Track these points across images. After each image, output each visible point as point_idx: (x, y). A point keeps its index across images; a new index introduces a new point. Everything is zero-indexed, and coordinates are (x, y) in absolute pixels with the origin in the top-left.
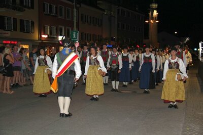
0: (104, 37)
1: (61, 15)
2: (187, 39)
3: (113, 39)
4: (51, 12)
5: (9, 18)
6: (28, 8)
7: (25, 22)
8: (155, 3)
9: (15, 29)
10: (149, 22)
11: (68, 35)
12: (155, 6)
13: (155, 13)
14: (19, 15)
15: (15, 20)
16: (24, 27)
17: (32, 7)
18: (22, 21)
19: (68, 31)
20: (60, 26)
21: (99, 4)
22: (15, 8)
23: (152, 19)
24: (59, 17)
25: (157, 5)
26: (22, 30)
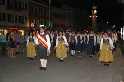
0: (66, 25)
1: (42, 13)
2: (114, 26)
3: (71, 27)
4: (36, 11)
5: (13, 16)
6: (24, 9)
7: (22, 17)
8: (95, 6)
9: (16, 22)
10: (92, 17)
11: (45, 24)
12: (95, 7)
13: (95, 11)
14: (18, 14)
15: (16, 16)
16: (21, 20)
17: (26, 9)
18: (20, 17)
19: (46, 22)
20: (41, 20)
21: (63, 7)
22: (16, 10)
23: (94, 15)
24: (41, 14)
25: (96, 7)
26: (20, 22)
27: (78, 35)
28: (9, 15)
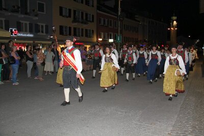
0: (139, 39)
1: (111, 25)
2: (198, 41)
3: (145, 41)
4: (104, 24)
5: (79, 29)
6: (90, 22)
7: (88, 31)
8: (175, 16)
9: (82, 36)
10: (171, 29)
11: (115, 38)
12: (175, 18)
13: (175, 23)
14: (84, 26)
15: (82, 29)
16: (88, 34)
17: (93, 21)
18: (86, 30)
19: (115, 35)
20: (110, 33)
21: (136, 17)
22: (82, 23)
23: (173, 27)
24: (111, 27)
25: (176, 18)
26: (87, 36)
27: (141, 53)
28: (75, 29)
